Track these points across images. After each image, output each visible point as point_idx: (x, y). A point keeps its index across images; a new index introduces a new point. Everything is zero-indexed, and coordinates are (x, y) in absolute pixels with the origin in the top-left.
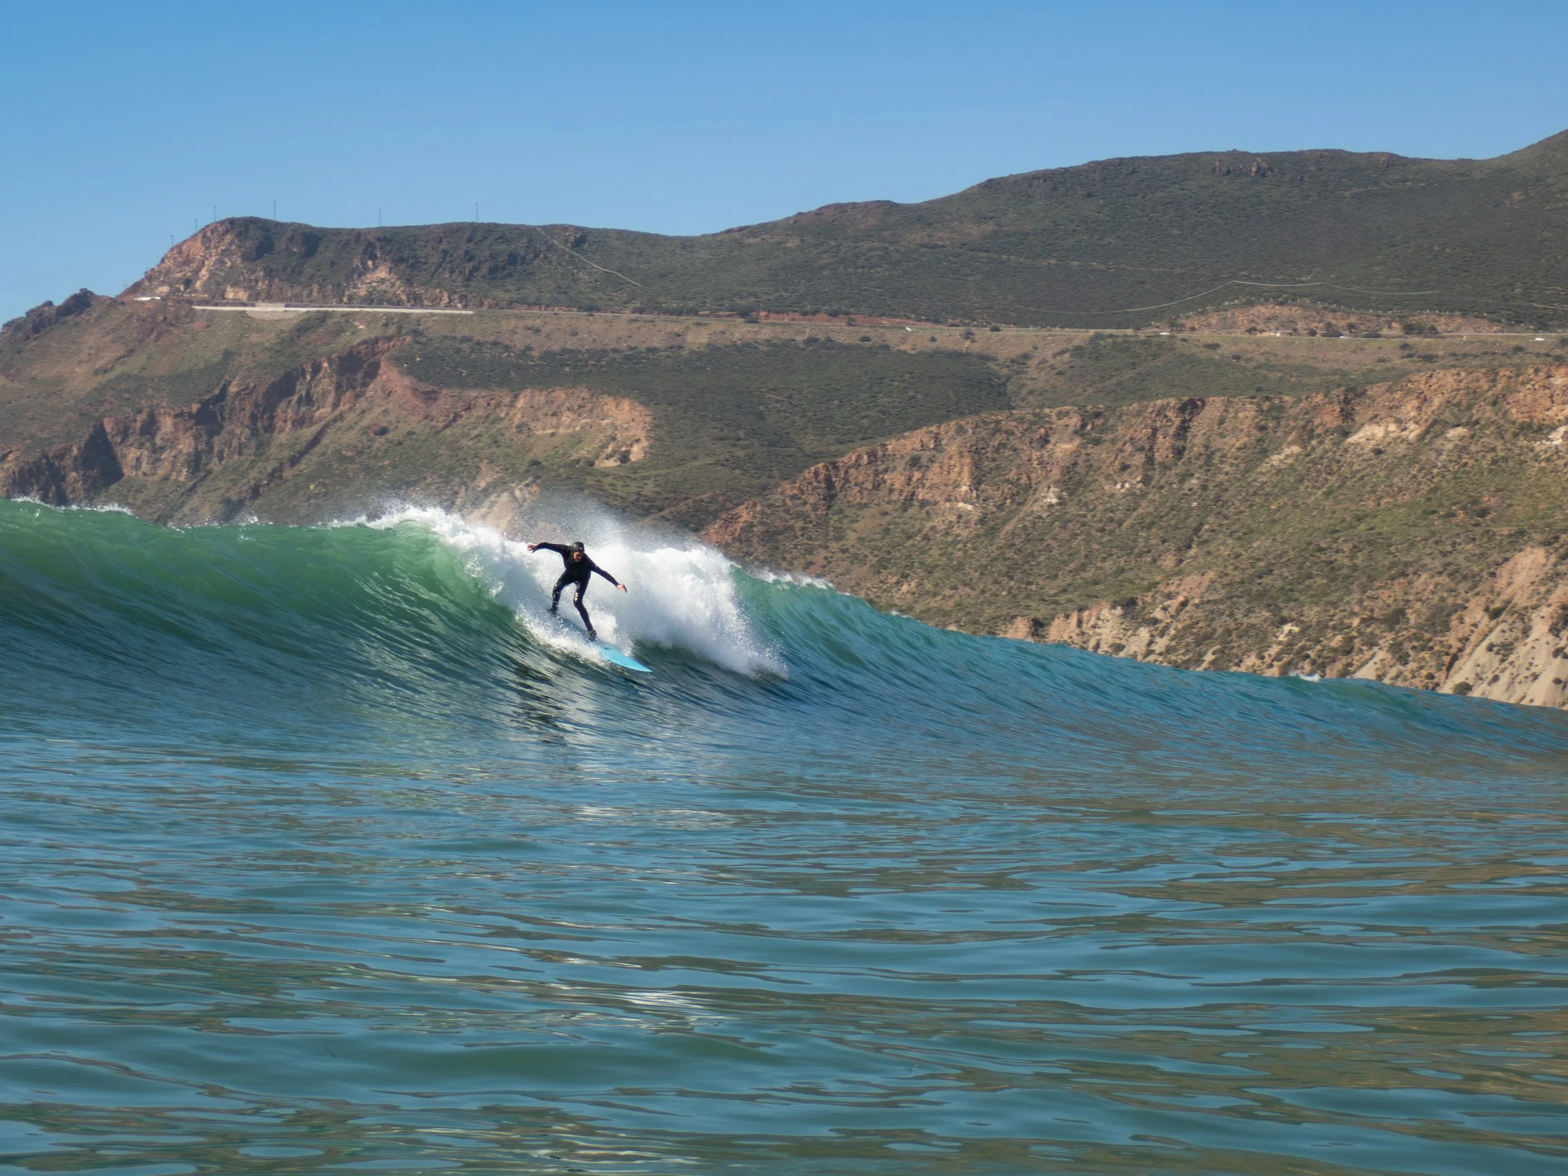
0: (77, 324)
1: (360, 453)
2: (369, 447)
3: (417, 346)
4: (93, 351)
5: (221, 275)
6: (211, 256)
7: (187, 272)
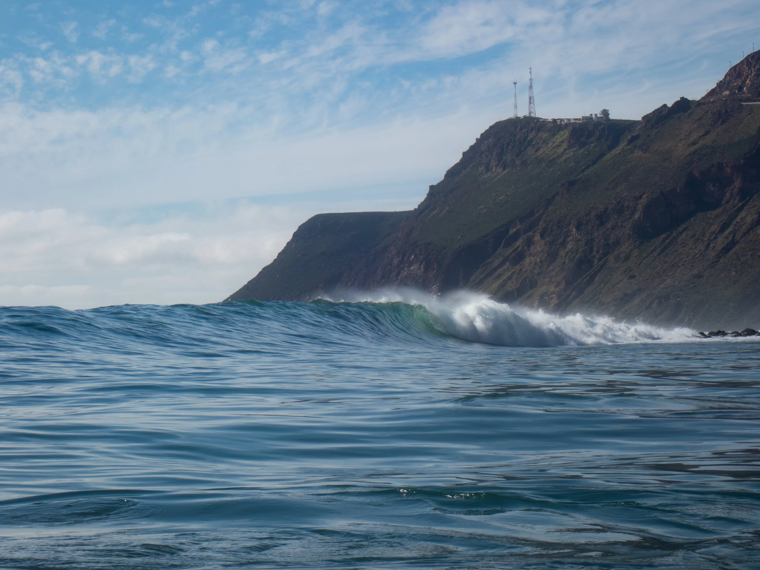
0: (679, 118)
4: (687, 133)
5: (758, 83)
6: (751, 72)
7: (739, 82)
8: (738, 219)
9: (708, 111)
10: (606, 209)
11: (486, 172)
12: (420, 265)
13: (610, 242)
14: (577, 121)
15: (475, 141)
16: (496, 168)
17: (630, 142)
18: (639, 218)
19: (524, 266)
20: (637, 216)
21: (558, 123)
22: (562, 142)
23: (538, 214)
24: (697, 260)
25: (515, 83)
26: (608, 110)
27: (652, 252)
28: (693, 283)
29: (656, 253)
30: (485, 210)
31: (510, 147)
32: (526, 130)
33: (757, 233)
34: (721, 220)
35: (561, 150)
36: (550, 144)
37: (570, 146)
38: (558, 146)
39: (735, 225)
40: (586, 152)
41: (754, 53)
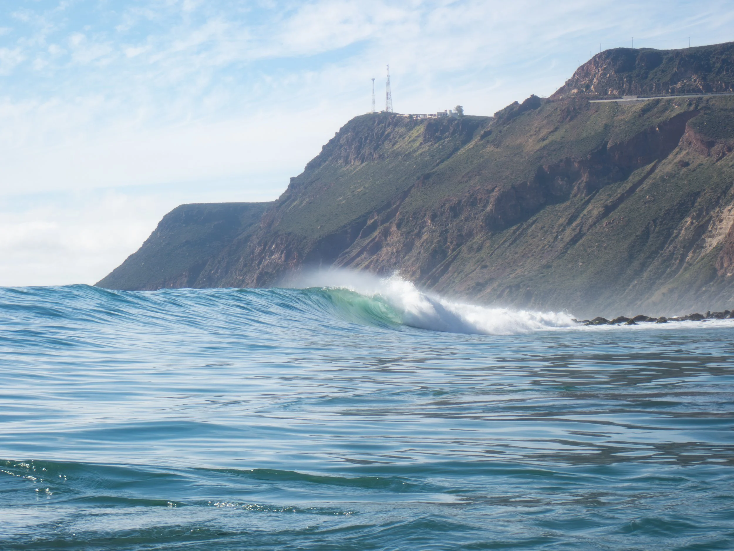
0: (529, 114)
1: (674, 176)
2: (679, 173)
3: (705, 116)
4: (538, 129)
5: (604, 82)
6: (599, 71)
7: (586, 81)
8: (585, 212)
9: (557, 109)
10: (460, 201)
11: (345, 165)
12: (281, 254)
13: (464, 233)
14: (432, 117)
15: (334, 135)
16: (354, 161)
17: (483, 137)
18: (491, 210)
19: (381, 256)
20: (489, 208)
21: (414, 118)
22: (418, 136)
23: (394, 206)
24: (546, 251)
25: (373, 80)
26: (462, 107)
27: (503, 243)
28: (542, 273)
29: (507, 244)
30: (344, 202)
31: (368, 141)
32: (383, 125)
33: (603, 225)
34: (569, 213)
35: (417, 144)
36: (406, 139)
37: (425, 141)
38: (414, 141)
39: (582, 218)
40: (441, 147)
41: (601, 53)
